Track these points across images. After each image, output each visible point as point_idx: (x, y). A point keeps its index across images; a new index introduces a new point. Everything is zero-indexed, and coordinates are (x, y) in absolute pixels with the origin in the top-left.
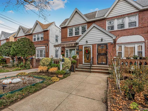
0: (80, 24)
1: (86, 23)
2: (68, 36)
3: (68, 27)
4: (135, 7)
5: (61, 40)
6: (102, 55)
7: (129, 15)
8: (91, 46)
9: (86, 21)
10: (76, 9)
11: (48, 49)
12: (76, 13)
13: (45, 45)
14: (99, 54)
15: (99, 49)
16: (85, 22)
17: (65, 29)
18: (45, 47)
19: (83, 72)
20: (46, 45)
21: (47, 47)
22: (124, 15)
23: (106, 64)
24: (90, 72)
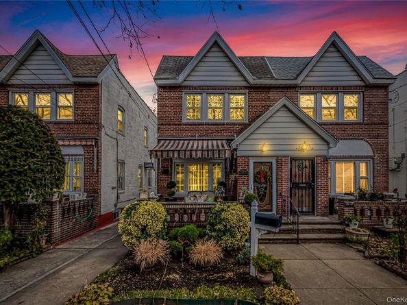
0: (226, 88)
1: (245, 88)
3: (186, 87)
4: (359, 75)
5: (159, 128)
6: (302, 188)
7: (346, 89)
8: (274, 161)
9: (247, 81)
10: (216, 33)
11: (97, 158)
12: (215, 49)
13: (83, 143)
14: (295, 186)
15: (293, 172)
16: (244, 84)
17: (174, 93)
18: (80, 151)
19: (277, 243)
20: (89, 143)
21: (95, 150)
22: (337, 87)
23: (312, 212)
24: (297, 241)
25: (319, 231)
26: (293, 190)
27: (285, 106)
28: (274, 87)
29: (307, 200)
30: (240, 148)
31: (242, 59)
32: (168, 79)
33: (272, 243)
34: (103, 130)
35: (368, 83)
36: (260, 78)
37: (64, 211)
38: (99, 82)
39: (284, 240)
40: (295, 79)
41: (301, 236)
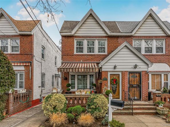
0: (96, 37)
1: (106, 37)
2: (75, 53)
3: (76, 37)
4: (163, 30)
5: (62, 57)
6: (135, 87)
7: (157, 38)
8: (120, 74)
9: (106, 33)
10: (91, 10)
11: (31, 72)
13: (25, 64)
14: (131, 86)
15: (130, 79)
16: (105, 35)
17: (70, 40)
19: (122, 115)
20: (27, 64)
21: (30, 68)
22: (152, 37)
23: (140, 99)
24: (132, 114)
25: (143, 109)
26: (130, 88)
27: (126, 46)
28: (120, 37)
29: (137, 93)
30: (103, 67)
31: (104, 22)
32: (67, 32)
33: (120, 115)
34: (34, 58)
35: (168, 35)
36: (113, 32)
37: (15, 98)
38: (32, 34)
39: (125, 113)
40: (131, 32)
41: (134, 111)
